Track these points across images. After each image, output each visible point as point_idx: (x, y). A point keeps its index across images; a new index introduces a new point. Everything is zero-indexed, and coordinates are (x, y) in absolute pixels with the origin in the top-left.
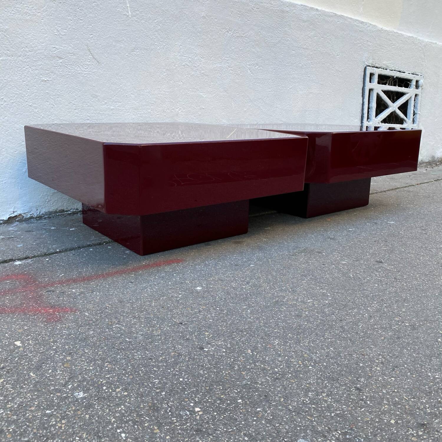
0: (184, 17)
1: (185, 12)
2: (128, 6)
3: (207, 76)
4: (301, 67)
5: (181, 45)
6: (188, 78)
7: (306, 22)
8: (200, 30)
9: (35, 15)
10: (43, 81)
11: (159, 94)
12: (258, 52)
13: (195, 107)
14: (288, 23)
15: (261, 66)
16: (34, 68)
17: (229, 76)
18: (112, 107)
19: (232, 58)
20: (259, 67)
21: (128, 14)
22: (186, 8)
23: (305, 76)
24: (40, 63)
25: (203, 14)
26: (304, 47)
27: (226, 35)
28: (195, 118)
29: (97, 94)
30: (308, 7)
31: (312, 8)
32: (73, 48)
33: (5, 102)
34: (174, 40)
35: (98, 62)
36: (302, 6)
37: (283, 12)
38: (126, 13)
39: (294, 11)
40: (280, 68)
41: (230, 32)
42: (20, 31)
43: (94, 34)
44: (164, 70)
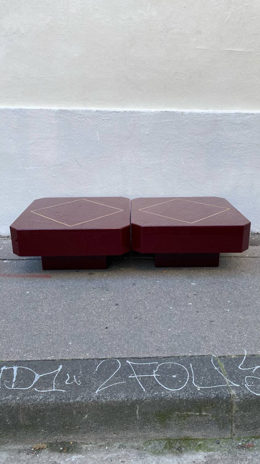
0: (134, 136)
1: (134, 134)
2: (98, 135)
3: (149, 168)
4: (234, 156)
5: (131, 153)
6: (135, 170)
7: (239, 124)
8: (144, 142)
9: (50, 147)
10: (53, 176)
11: (116, 180)
12: (191, 150)
13: (140, 186)
14: (221, 128)
15: (194, 159)
16: (49, 171)
17: (166, 167)
18: (88, 188)
19: (169, 156)
20: (192, 160)
21: (97, 140)
22: (135, 131)
23: (238, 163)
24: (51, 168)
25: (147, 133)
26: (238, 142)
27: (165, 143)
28: (139, 192)
29: (80, 181)
30: (243, 114)
31: (247, 114)
32: (68, 160)
33: (36, 186)
34: (126, 150)
35: (80, 166)
36: (237, 114)
37: (216, 121)
38: (96, 139)
39: (228, 119)
40: (213, 158)
41: (168, 141)
42: (43, 155)
43: (79, 152)
44: (119, 167)
